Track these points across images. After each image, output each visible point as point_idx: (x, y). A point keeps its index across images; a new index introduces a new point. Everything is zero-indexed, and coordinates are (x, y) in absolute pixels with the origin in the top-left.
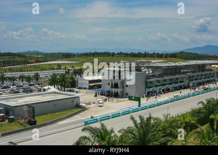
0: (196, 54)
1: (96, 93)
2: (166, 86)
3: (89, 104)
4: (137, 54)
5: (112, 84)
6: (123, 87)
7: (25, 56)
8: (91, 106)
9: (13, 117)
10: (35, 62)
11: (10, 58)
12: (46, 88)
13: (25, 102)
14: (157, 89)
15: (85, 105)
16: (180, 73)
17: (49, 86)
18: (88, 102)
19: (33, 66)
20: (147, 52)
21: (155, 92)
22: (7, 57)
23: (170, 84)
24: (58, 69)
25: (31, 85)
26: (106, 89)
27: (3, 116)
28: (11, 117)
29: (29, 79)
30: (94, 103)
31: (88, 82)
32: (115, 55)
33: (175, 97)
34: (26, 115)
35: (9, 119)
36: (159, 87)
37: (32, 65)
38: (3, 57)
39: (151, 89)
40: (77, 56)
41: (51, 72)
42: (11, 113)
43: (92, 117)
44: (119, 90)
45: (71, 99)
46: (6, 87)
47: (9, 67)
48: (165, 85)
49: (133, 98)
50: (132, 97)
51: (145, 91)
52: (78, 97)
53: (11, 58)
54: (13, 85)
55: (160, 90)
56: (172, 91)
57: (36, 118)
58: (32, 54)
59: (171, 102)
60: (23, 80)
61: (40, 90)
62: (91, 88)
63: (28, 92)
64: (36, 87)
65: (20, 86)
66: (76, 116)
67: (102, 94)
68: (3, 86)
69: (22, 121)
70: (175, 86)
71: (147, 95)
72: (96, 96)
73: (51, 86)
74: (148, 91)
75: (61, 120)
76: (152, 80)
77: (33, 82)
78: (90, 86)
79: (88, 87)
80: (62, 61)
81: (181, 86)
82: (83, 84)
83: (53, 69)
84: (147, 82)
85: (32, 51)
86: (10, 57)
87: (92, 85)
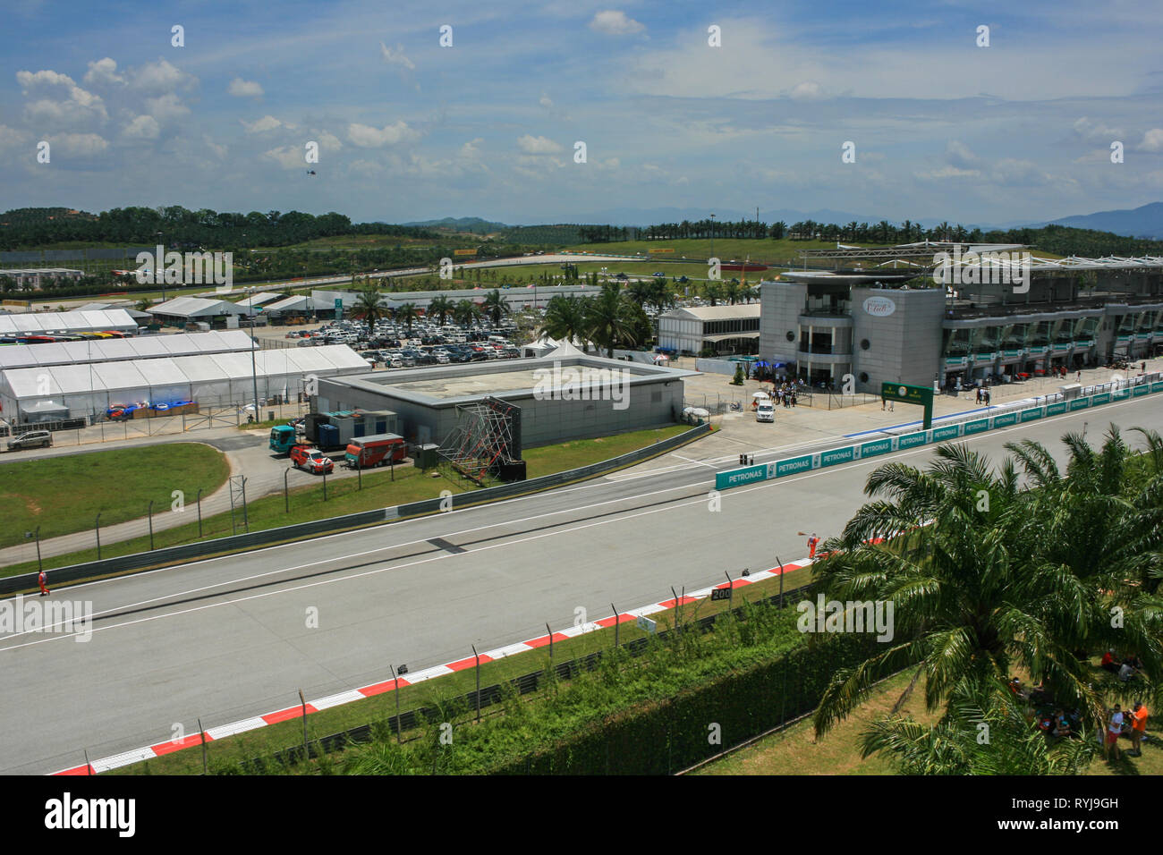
0: (1112, 237)
1: (739, 369)
2: (1020, 353)
3: (720, 409)
4: (875, 230)
5: (805, 335)
6: (850, 351)
7: (437, 237)
8: (726, 417)
9: (434, 446)
10: (478, 257)
11: (383, 242)
12: (538, 345)
13: (473, 393)
14: (985, 362)
15: (703, 412)
16: (1075, 302)
17: (551, 342)
18: (713, 402)
19: (470, 270)
20: (913, 224)
21: (977, 372)
22: (372, 239)
23: (1036, 344)
24: (569, 282)
25: (474, 337)
26: (777, 356)
27: (396, 443)
28: (427, 447)
29: (464, 315)
30: (737, 408)
31: (699, 329)
32: (785, 234)
33: (1067, 394)
34: (483, 444)
35: (418, 455)
36: (993, 356)
37: (466, 266)
38: (359, 239)
39: (964, 360)
40: (632, 234)
41: (546, 293)
42: (424, 431)
43: (743, 460)
44: (832, 361)
45: (648, 389)
46: (384, 343)
47: (382, 274)
48: (1018, 346)
49: (903, 391)
50: (896, 388)
51: (940, 365)
52: (676, 380)
53: (390, 242)
54: (409, 336)
55: (995, 366)
56: (1046, 374)
57: (525, 455)
58: (459, 229)
59: (1050, 415)
60: (442, 319)
61: (514, 354)
62: (710, 351)
63: (468, 360)
64: (495, 344)
65: (436, 340)
66: (673, 454)
67: (761, 376)
68: (371, 338)
69: (471, 464)
70: (1056, 353)
71: (944, 383)
72: (738, 381)
73: (556, 339)
74: (950, 369)
75: (618, 465)
76: (968, 323)
77: (481, 327)
78: (706, 344)
79: (698, 348)
80: (576, 254)
81: (1081, 355)
82: (678, 335)
83: (548, 282)
84: (946, 333)
85: (458, 217)
86: (386, 237)
87: (715, 338)
